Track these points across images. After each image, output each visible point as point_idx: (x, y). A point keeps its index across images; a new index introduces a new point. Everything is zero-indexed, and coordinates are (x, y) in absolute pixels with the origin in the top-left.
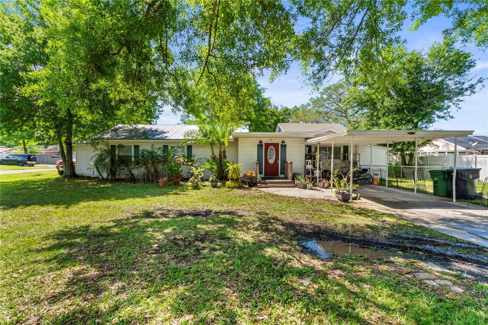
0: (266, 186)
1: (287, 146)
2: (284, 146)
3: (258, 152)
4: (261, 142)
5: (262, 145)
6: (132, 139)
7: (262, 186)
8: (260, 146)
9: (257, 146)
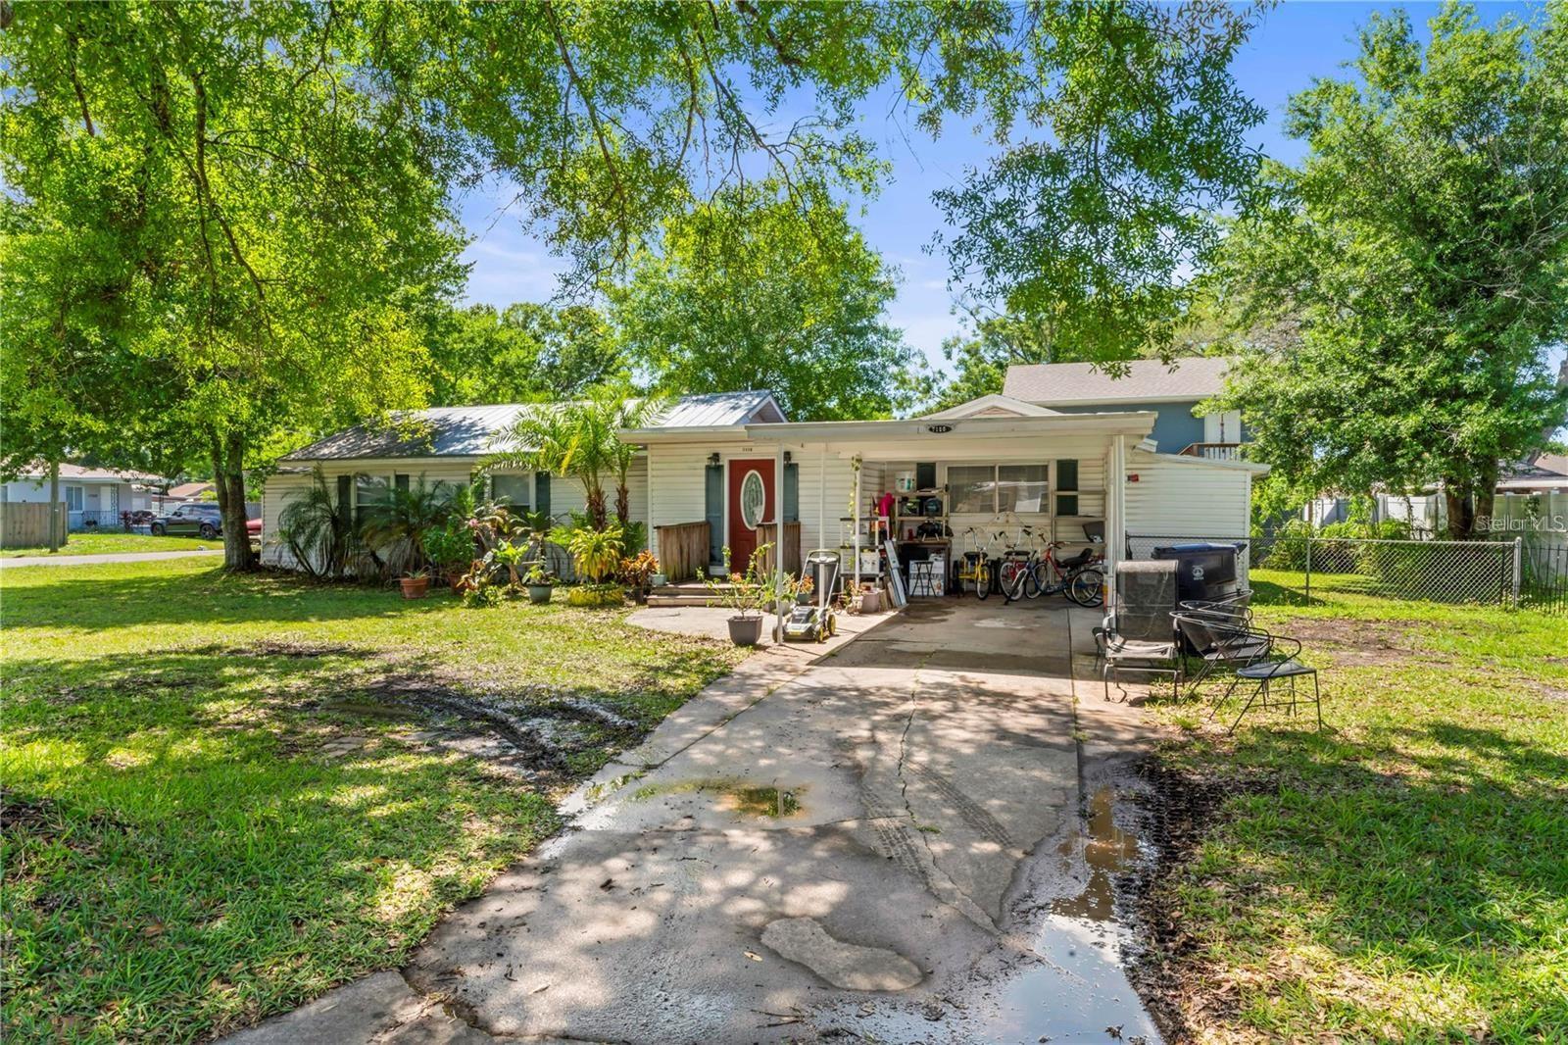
0: (671, 601)
1: (800, 470)
2: (791, 469)
3: (707, 490)
4: (716, 457)
5: (719, 469)
6: (383, 456)
7: (661, 602)
8: (714, 470)
9: (703, 472)
